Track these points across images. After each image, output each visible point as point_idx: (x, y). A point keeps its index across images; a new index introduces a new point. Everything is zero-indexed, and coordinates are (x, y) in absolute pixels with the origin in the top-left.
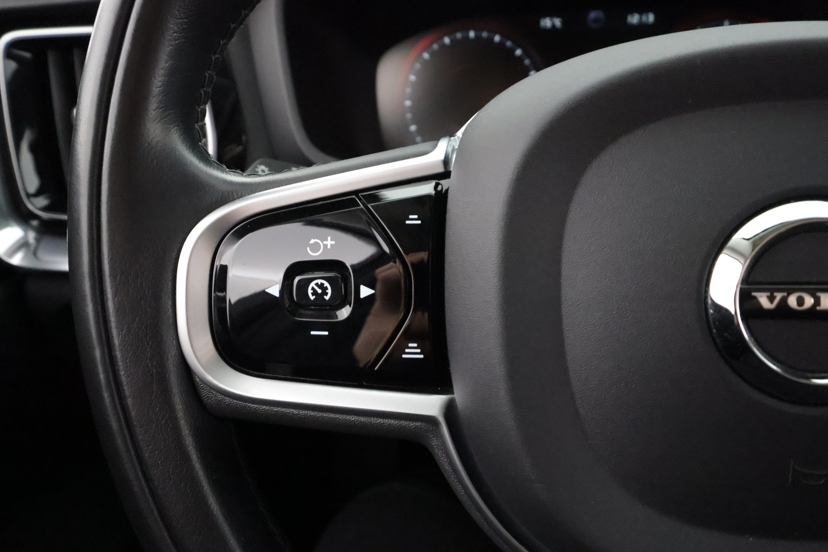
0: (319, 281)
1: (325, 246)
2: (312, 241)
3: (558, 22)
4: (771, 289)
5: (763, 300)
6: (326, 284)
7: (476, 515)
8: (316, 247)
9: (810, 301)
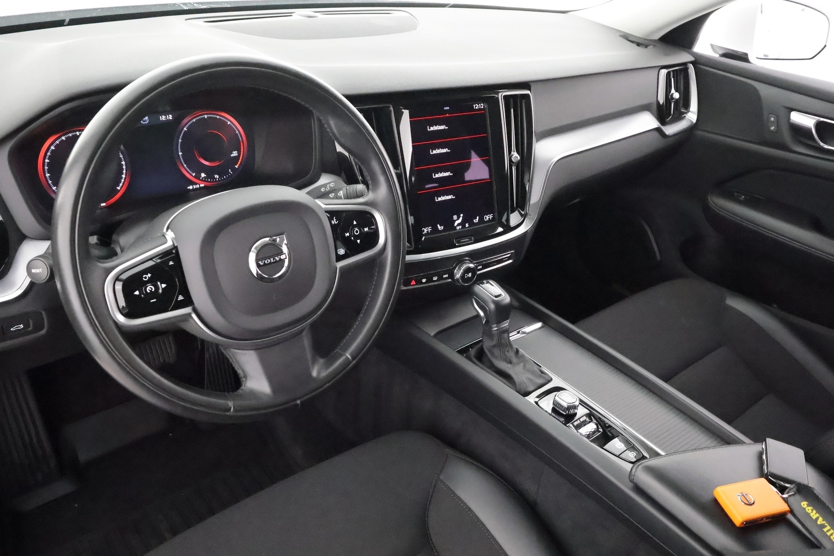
0: (150, 287)
1: (148, 276)
2: (144, 276)
4: (261, 260)
5: (260, 263)
9: (269, 261)
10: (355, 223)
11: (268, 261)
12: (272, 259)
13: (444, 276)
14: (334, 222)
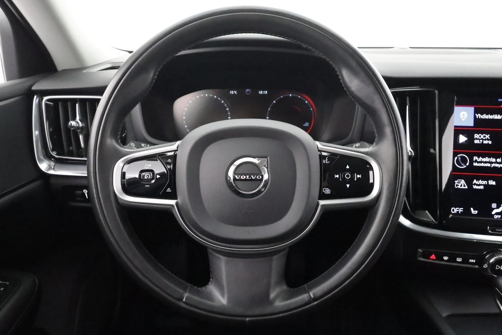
0: (147, 174)
1: (149, 166)
2: (146, 165)
3: (235, 92)
4: (238, 175)
5: (236, 176)
6: (149, 175)
7: (183, 227)
8: (147, 166)
9: (245, 177)
10: (348, 167)
11: (243, 177)
12: (248, 176)
13: (470, 261)
14: (326, 161)
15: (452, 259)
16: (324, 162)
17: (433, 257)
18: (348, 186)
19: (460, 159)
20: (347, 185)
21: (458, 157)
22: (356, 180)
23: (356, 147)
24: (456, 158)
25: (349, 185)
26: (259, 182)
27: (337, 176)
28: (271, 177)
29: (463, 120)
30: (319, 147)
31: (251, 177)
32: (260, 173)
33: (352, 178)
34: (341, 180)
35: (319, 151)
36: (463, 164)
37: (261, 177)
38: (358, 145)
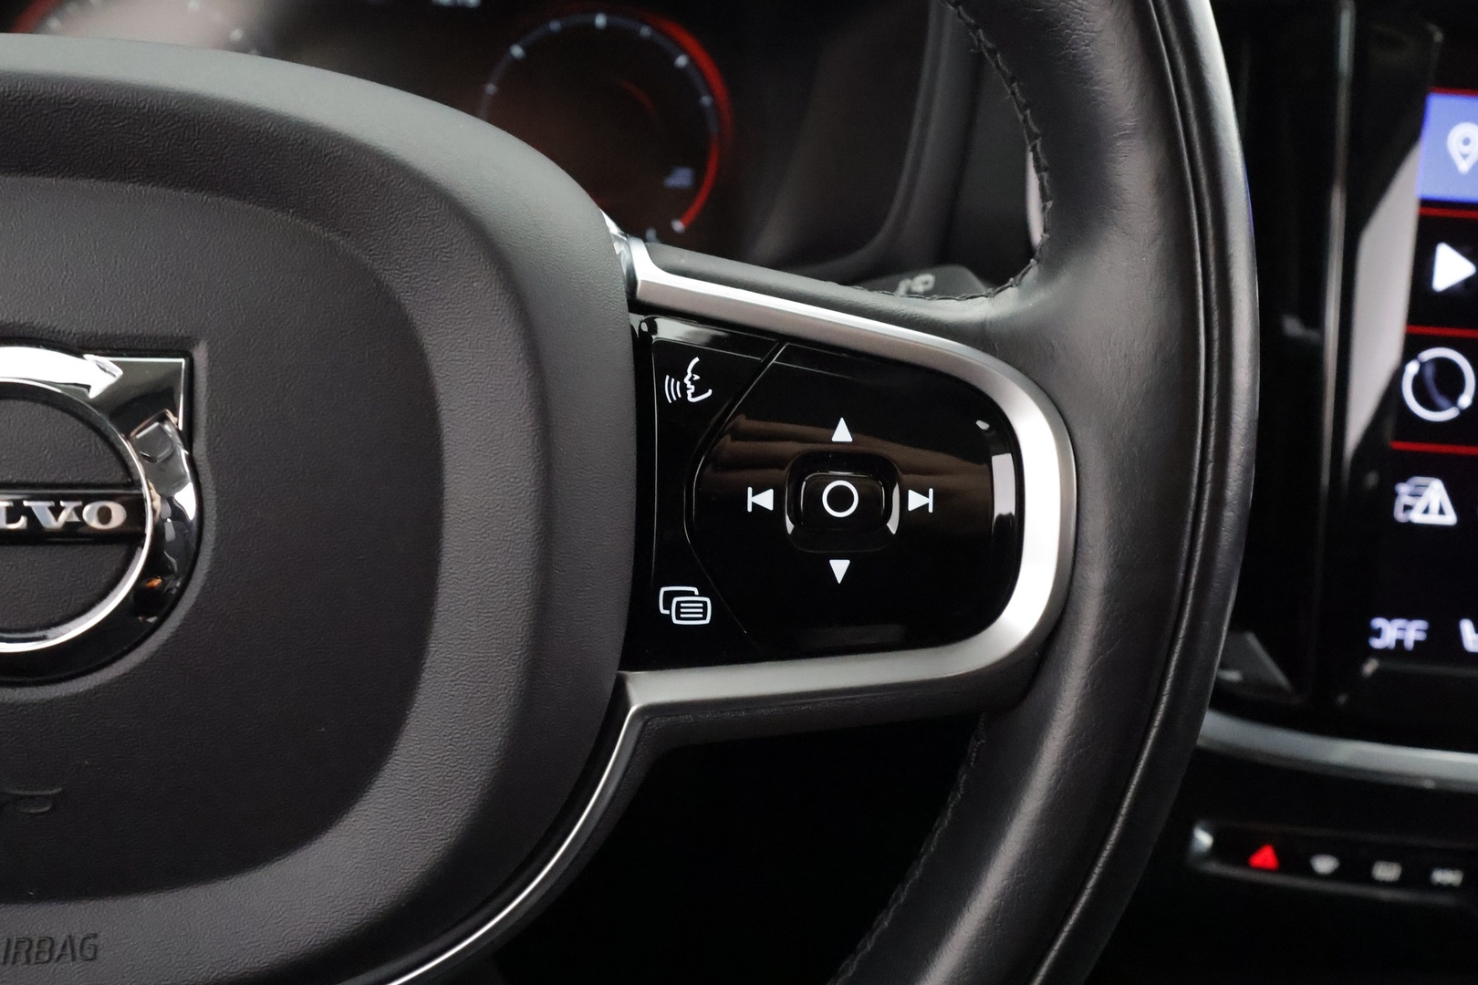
10: (842, 433)
13: (1438, 875)
14: (687, 388)
15: (1355, 869)
16: (671, 390)
17: (1266, 856)
18: (840, 567)
19: (1429, 372)
20: (833, 563)
21: (1422, 365)
22: (893, 531)
23: (910, 293)
24: (1412, 368)
25: (847, 563)
26: (118, 552)
27: (766, 500)
28: (223, 518)
29: (1464, 166)
30: (640, 277)
31: (29, 513)
32: (118, 476)
33: (874, 510)
34: (790, 527)
35: (636, 305)
36: (1441, 401)
37: (118, 515)
38: (926, 283)
